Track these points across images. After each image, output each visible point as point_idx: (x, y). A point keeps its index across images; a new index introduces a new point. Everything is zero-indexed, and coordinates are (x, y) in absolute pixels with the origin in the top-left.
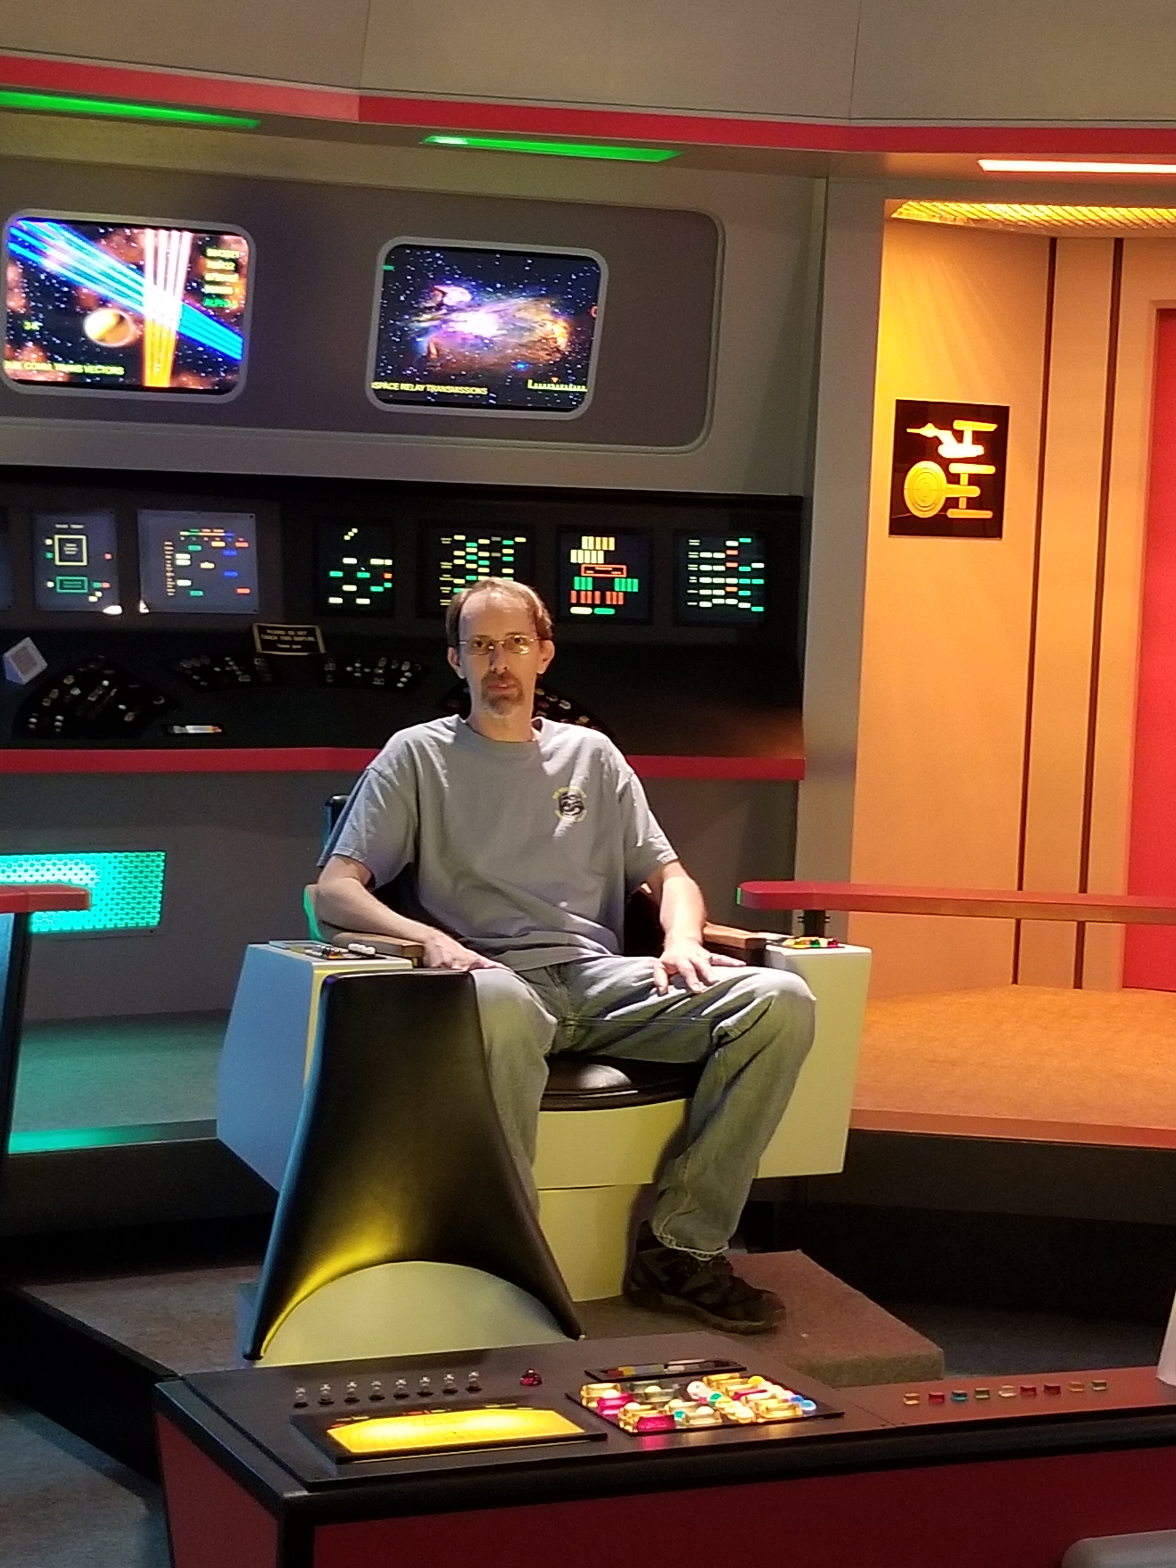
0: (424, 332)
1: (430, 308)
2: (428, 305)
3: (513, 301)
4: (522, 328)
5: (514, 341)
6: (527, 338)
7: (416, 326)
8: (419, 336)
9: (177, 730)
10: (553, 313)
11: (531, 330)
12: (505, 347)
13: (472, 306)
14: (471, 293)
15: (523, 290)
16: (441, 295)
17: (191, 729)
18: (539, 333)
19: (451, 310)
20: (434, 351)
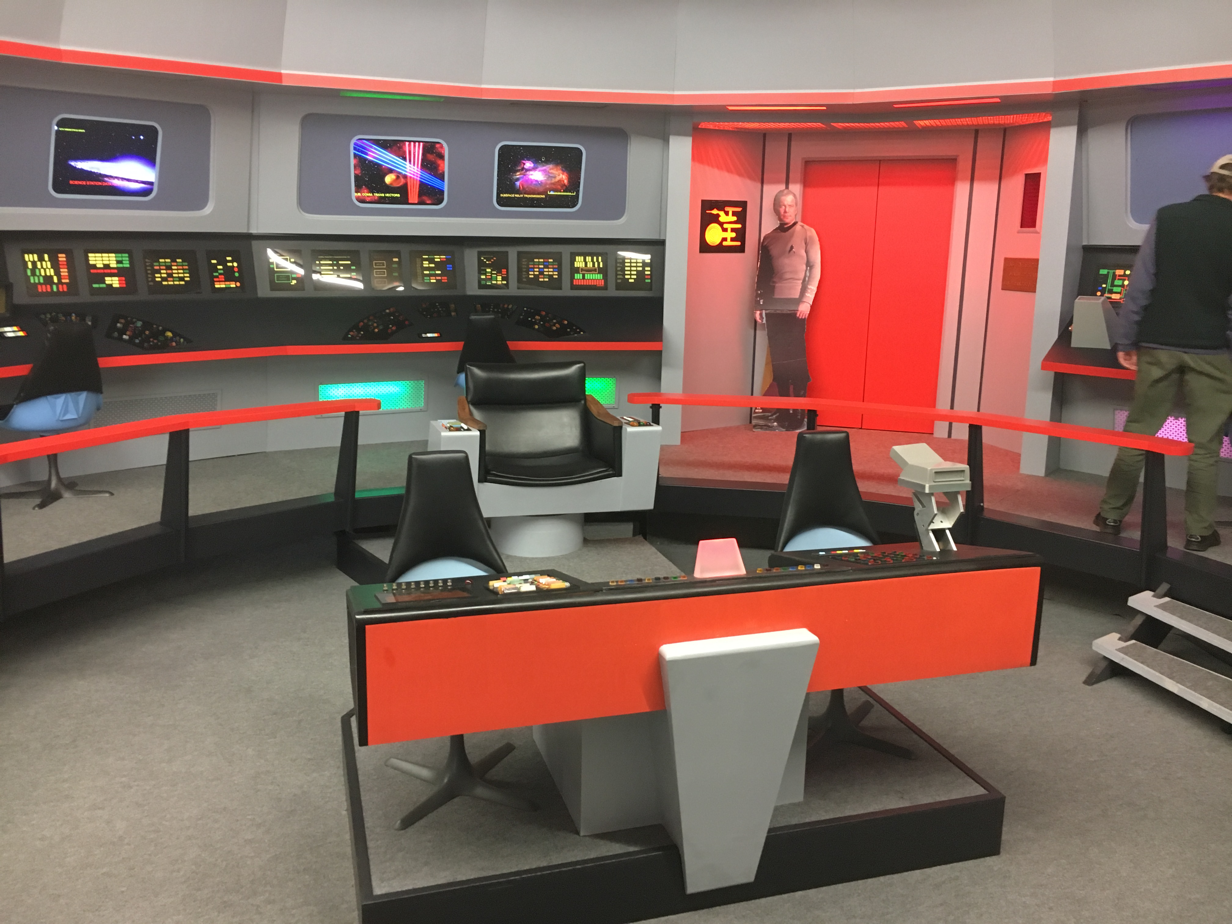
0: (518, 180)
1: (519, 170)
2: (519, 169)
3: (548, 166)
4: (552, 177)
5: (549, 182)
6: (554, 181)
7: (515, 177)
8: (516, 181)
9: (424, 335)
10: (562, 170)
11: (555, 177)
12: (546, 184)
13: (534, 169)
14: (533, 163)
15: (552, 161)
16: (523, 164)
17: (429, 335)
18: (558, 178)
19: (527, 170)
20: (521, 187)
